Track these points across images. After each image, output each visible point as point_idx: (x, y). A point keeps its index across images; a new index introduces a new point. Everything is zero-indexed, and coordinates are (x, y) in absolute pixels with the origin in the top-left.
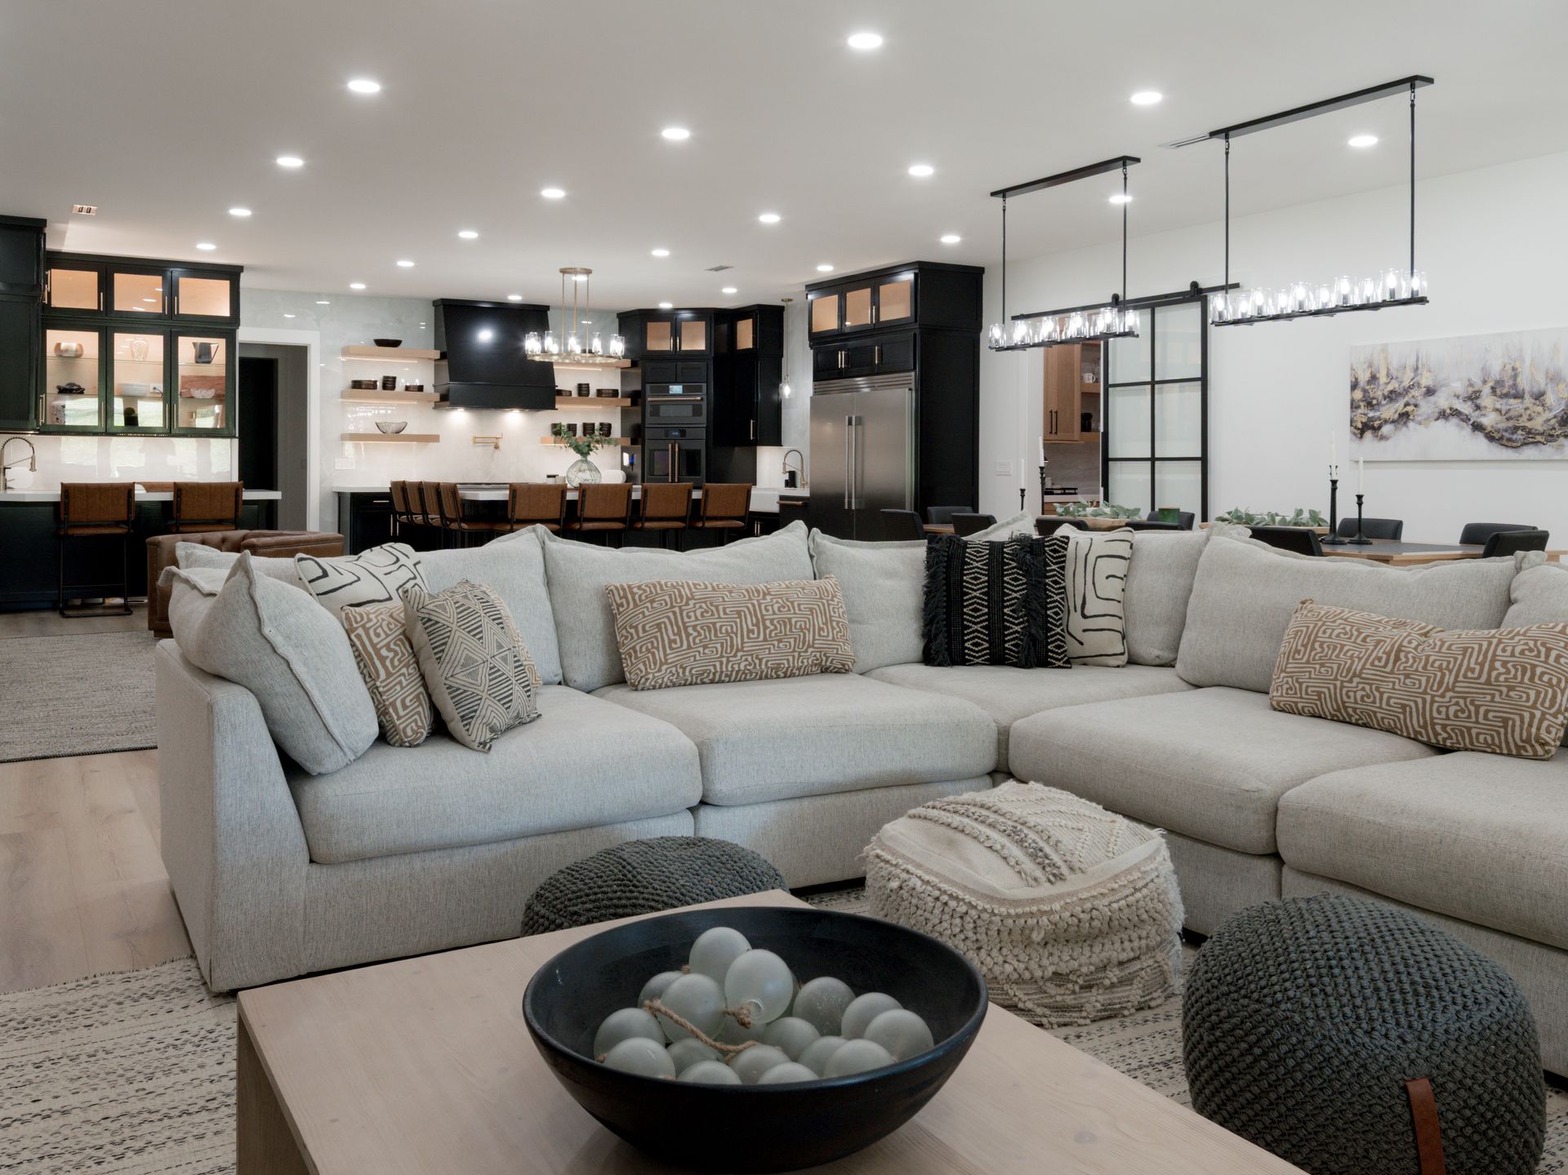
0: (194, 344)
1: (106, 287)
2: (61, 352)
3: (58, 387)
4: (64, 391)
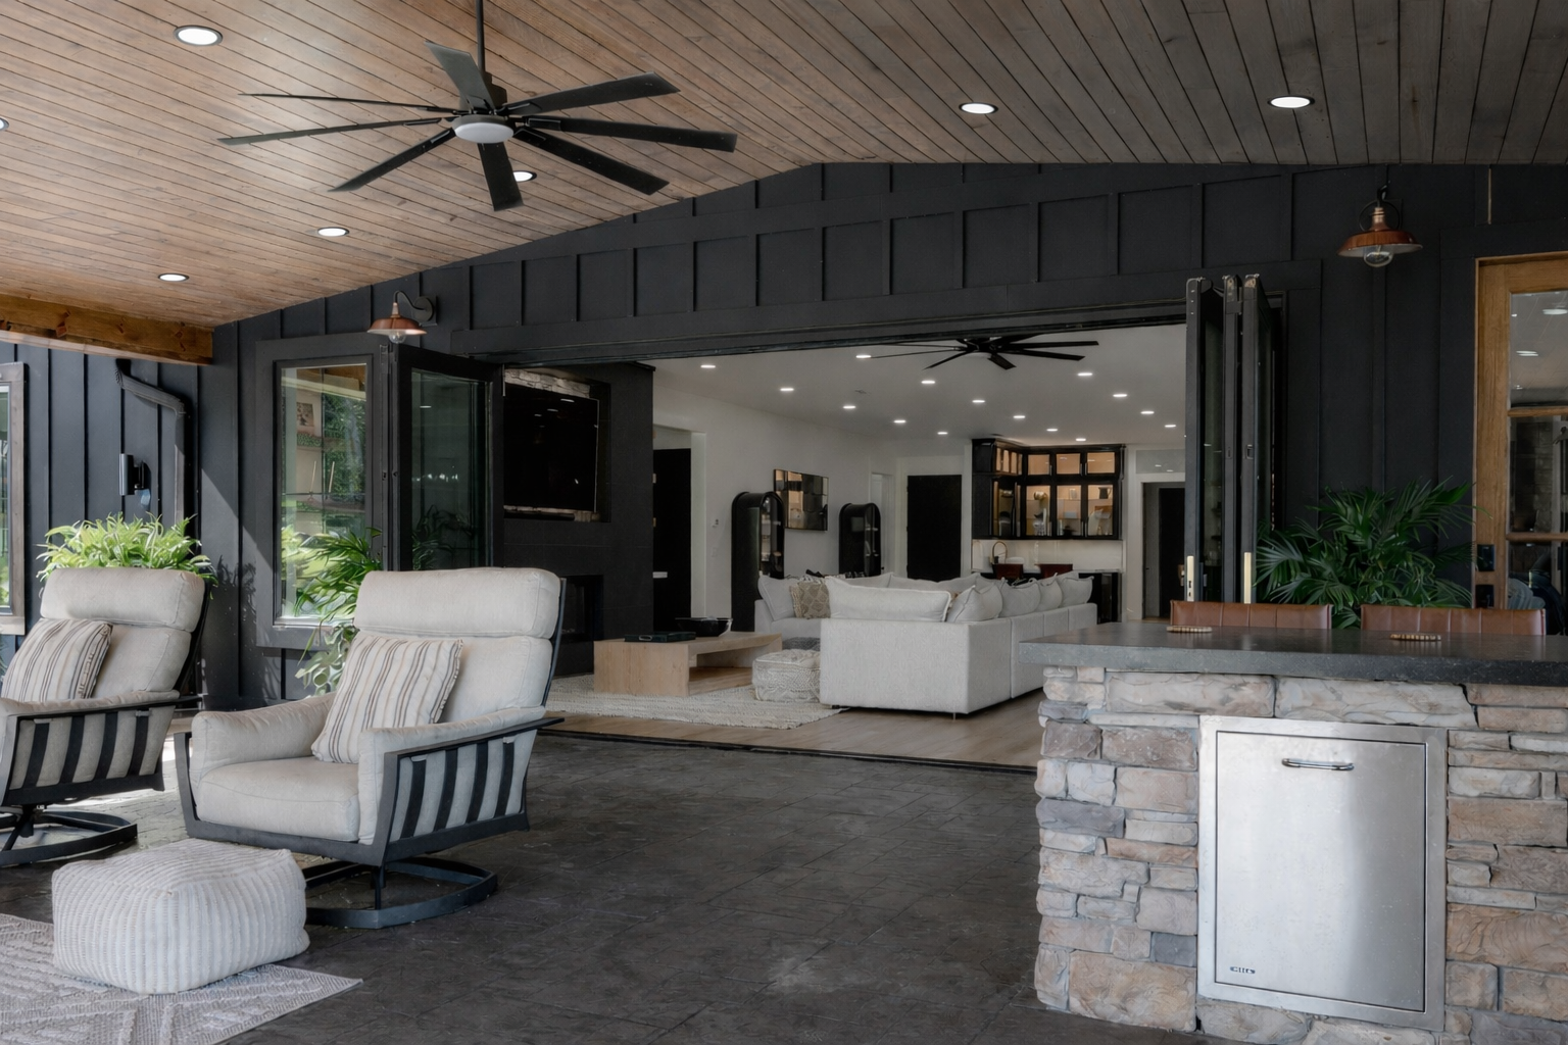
0: (1100, 489)
1: (1053, 463)
2: (1036, 498)
3: (1035, 515)
4: (1038, 517)
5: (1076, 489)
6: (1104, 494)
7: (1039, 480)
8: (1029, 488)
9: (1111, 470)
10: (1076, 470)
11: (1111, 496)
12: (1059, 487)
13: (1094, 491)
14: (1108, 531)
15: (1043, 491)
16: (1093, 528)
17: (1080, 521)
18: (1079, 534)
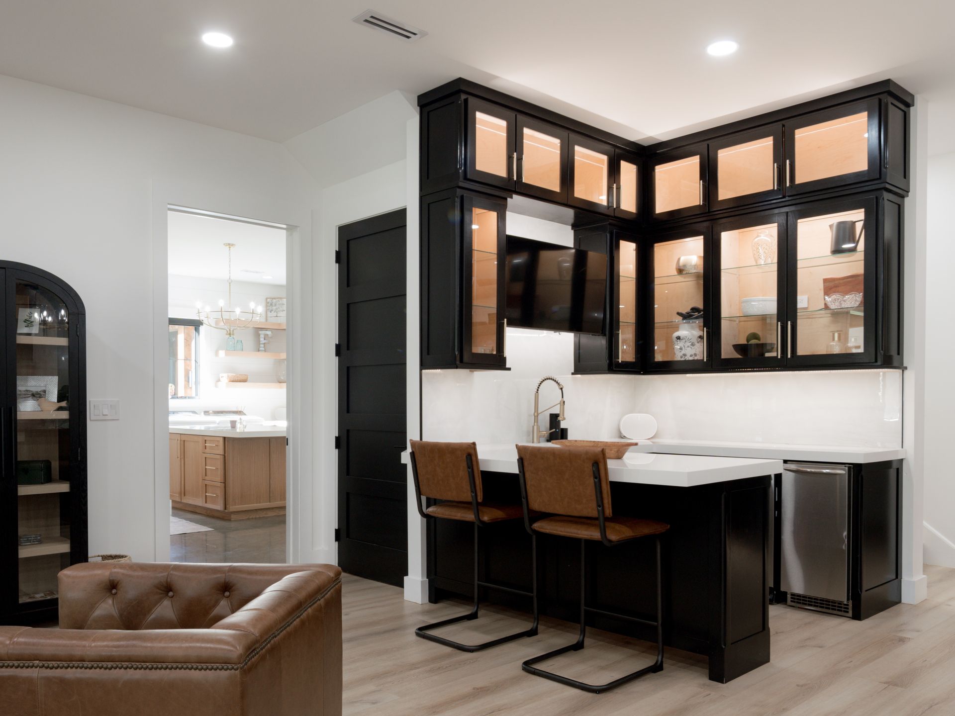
0: (831, 225)
2: (680, 270)
3: (678, 314)
4: (686, 317)
5: (771, 237)
7: (679, 225)
8: (660, 249)
10: (763, 180)
11: (861, 244)
12: (725, 237)
16: (813, 337)
17: (775, 321)
18: (773, 354)
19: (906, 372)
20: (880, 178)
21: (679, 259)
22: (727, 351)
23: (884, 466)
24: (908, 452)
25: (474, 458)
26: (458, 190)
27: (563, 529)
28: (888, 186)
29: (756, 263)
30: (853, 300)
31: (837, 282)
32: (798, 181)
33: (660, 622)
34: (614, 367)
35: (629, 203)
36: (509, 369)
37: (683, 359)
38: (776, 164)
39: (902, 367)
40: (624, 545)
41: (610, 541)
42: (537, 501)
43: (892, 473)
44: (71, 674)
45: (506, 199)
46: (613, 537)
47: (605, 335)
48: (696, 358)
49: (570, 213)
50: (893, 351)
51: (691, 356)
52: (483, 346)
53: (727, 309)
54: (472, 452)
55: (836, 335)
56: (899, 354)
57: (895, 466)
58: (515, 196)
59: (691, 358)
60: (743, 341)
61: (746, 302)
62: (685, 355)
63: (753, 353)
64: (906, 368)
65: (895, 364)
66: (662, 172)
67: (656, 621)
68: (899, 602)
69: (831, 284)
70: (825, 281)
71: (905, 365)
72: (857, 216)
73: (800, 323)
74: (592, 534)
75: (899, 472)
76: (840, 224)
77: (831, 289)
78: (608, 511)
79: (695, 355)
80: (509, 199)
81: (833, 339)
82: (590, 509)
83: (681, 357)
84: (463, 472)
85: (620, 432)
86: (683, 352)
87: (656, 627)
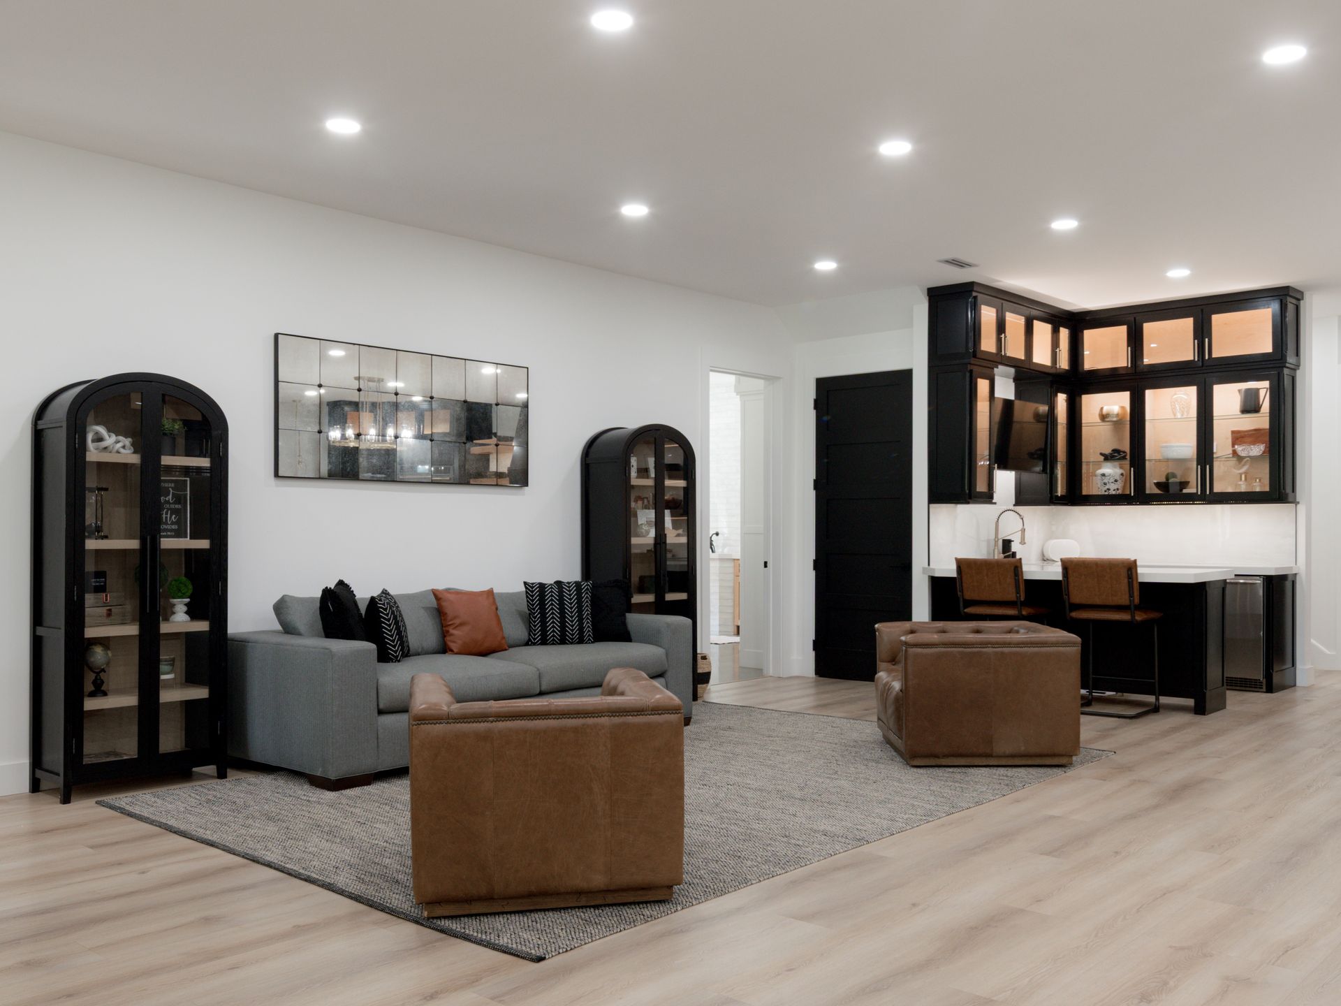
0: (1239, 391)
1: (1136, 341)
2: (1104, 417)
3: (1101, 454)
4: (1108, 458)
5: (1187, 396)
6: (1251, 406)
7: (1107, 381)
8: (1086, 399)
9: (1266, 346)
10: (1185, 352)
11: (1266, 406)
12: (1149, 394)
13: (1227, 397)
14: (1261, 484)
15: (1117, 402)
16: (1226, 478)
17: (1195, 463)
18: (1194, 491)
19: (1298, 506)
20: (1281, 359)
21: (1102, 409)
22: (1150, 488)
23: (1283, 578)
24: (1300, 568)
25: (1019, 569)
26: (969, 365)
27: (1096, 615)
28: (1287, 365)
29: (1175, 415)
30: (1257, 450)
31: (1242, 434)
32: (1214, 356)
33: (1157, 679)
34: (1053, 500)
35: (1064, 363)
36: (995, 503)
37: (1106, 493)
38: (1196, 341)
39: (1296, 503)
40: (1143, 622)
41: (1137, 621)
42: (1077, 596)
43: (1288, 584)
44: (1006, 650)
45: (993, 369)
46: (1138, 618)
47: (1046, 473)
48: (1118, 492)
49: (1012, 371)
50: (1289, 490)
51: (1114, 490)
52: (981, 487)
53: (1150, 452)
54: (1019, 565)
55: (1243, 476)
56: (1293, 491)
57: (1290, 579)
58: (1000, 366)
59: (1114, 493)
60: (1163, 480)
61: (1166, 447)
62: (1109, 489)
63: (1172, 490)
64: (1298, 503)
65: (1290, 500)
66: (1089, 336)
67: (1154, 678)
68: (1295, 685)
69: (1239, 435)
70: (1233, 432)
71: (1297, 500)
72: (1263, 386)
73: (1216, 464)
74: (1125, 617)
75: (1294, 583)
76: (1248, 391)
77: (1238, 439)
78: (1137, 600)
79: (1118, 489)
80: (995, 369)
81: (1241, 479)
82: (1123, 599)
83: (1105, 491)
84: (1010, 580)
85: (1043, 555)
86: (1107, 487)
87: (1155, 683)
